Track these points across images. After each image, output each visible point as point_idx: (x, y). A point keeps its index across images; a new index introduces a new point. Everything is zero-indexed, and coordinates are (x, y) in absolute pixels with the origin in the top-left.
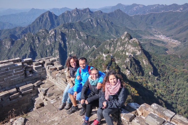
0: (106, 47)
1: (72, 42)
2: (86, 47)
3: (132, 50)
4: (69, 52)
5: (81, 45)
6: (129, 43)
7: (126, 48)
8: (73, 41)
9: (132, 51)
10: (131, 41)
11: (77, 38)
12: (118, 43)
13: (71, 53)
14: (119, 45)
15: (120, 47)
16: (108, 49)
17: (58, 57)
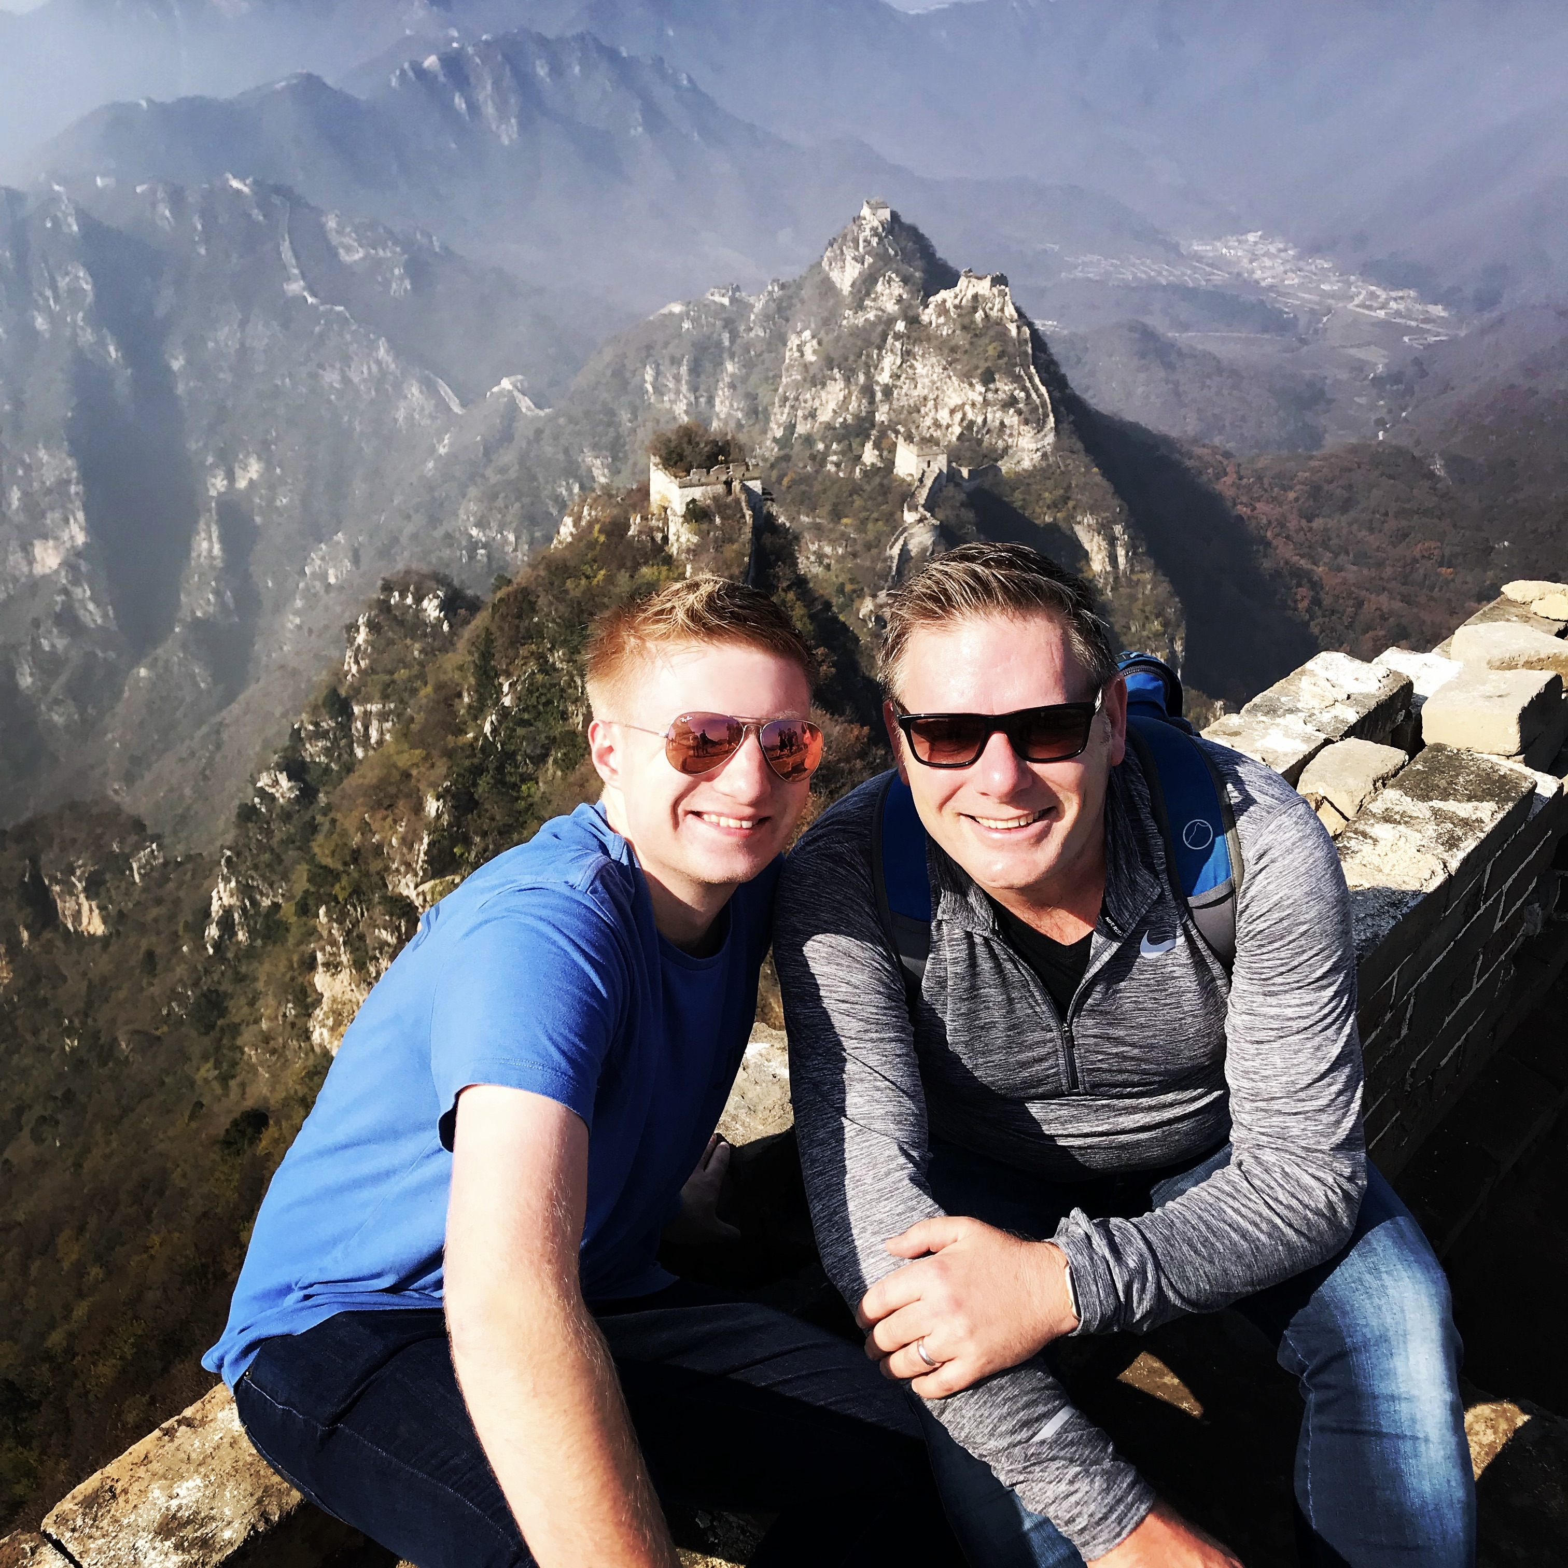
0: (659, 390)
1: (234, 345)
2: (414, 391)
3: (952, 412)
4: (214, 466)
5: (346, 380)
6: (918, 341)
7: (888, 391)
8: (243, 323)
9: (957, 430)
10: (942, 310)
11: (295, 287)
12: (793, 341)
13: (231, 477)
14: (806, 367)
15: (817, 381)
16: (680, 408)
17: (81, 538)
